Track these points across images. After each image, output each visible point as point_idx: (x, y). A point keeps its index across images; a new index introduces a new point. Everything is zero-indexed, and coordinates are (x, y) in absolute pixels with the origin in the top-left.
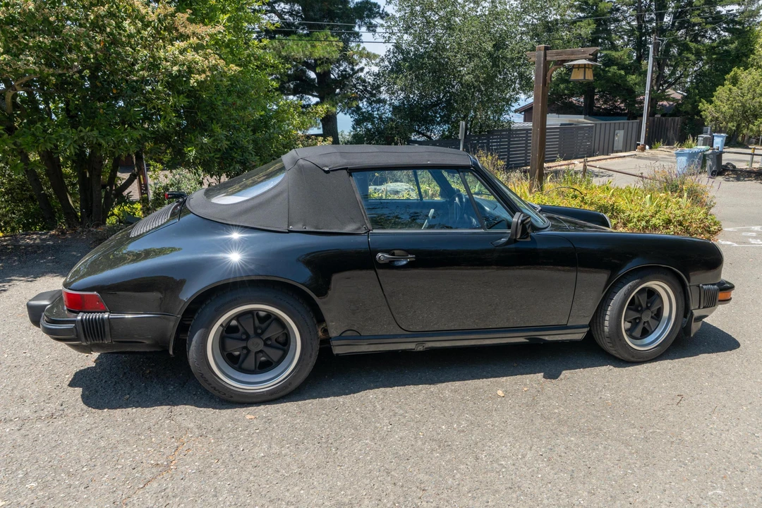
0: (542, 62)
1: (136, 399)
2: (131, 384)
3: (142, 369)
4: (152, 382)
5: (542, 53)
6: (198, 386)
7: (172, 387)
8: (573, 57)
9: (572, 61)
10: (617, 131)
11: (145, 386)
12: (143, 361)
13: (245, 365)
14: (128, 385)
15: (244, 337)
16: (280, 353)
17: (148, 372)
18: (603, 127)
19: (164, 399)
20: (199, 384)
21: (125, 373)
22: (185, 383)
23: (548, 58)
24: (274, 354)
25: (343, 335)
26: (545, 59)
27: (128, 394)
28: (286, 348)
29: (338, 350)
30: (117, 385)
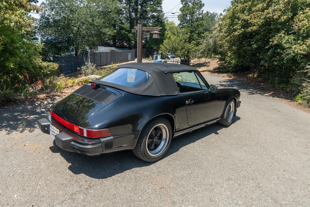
0: (141, 31)
5: (141, 27)
8: (153, 30)
9: (153, 31)
10: (129, 54)
18: (126, 52)
23: (143, 30)
26: (142, 30)
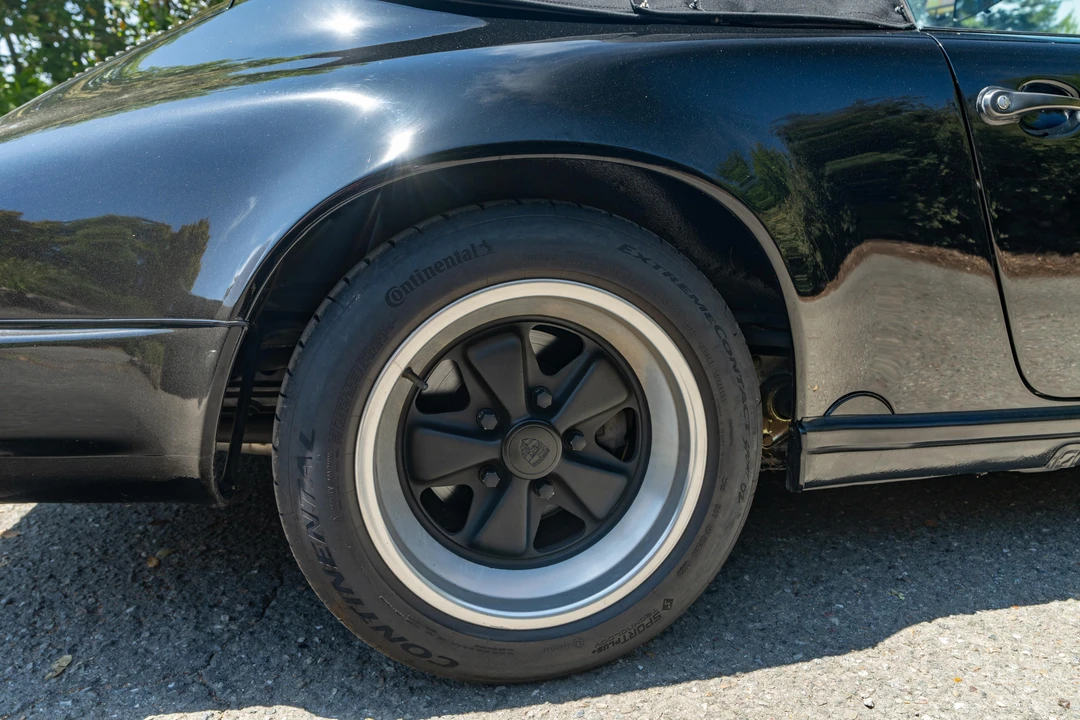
1: (91, 674)
2: (91, 611)
3: (136, 557)
4: (161, 598)
6: (315, 611)
7: (225, 618)
11: (134, 616)
12: (144, 533)
13: (492, 535)
14: (80, 612)
15: (490, 423)
16: (617, 483)
17: (153, 563)
19: (194, 670)
20: (313, 600)
21: (81, 571)
22: (266, 601)
24: (594, 488)
25: (838, 412)
27: (72, 651)
28: (631, 466)
29: (819, 468)
30: (45, 613)
